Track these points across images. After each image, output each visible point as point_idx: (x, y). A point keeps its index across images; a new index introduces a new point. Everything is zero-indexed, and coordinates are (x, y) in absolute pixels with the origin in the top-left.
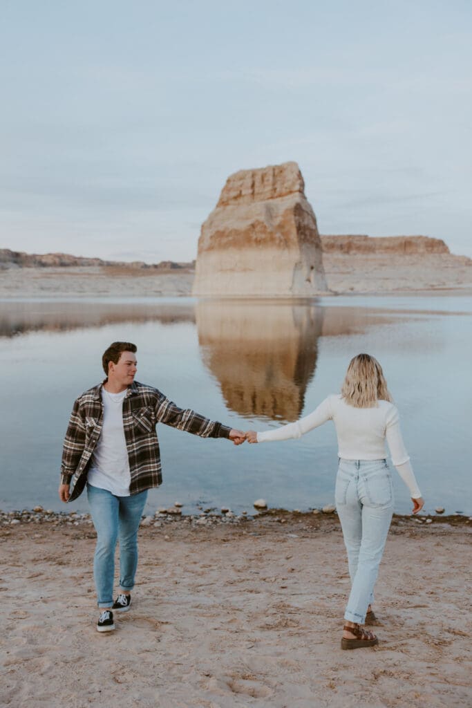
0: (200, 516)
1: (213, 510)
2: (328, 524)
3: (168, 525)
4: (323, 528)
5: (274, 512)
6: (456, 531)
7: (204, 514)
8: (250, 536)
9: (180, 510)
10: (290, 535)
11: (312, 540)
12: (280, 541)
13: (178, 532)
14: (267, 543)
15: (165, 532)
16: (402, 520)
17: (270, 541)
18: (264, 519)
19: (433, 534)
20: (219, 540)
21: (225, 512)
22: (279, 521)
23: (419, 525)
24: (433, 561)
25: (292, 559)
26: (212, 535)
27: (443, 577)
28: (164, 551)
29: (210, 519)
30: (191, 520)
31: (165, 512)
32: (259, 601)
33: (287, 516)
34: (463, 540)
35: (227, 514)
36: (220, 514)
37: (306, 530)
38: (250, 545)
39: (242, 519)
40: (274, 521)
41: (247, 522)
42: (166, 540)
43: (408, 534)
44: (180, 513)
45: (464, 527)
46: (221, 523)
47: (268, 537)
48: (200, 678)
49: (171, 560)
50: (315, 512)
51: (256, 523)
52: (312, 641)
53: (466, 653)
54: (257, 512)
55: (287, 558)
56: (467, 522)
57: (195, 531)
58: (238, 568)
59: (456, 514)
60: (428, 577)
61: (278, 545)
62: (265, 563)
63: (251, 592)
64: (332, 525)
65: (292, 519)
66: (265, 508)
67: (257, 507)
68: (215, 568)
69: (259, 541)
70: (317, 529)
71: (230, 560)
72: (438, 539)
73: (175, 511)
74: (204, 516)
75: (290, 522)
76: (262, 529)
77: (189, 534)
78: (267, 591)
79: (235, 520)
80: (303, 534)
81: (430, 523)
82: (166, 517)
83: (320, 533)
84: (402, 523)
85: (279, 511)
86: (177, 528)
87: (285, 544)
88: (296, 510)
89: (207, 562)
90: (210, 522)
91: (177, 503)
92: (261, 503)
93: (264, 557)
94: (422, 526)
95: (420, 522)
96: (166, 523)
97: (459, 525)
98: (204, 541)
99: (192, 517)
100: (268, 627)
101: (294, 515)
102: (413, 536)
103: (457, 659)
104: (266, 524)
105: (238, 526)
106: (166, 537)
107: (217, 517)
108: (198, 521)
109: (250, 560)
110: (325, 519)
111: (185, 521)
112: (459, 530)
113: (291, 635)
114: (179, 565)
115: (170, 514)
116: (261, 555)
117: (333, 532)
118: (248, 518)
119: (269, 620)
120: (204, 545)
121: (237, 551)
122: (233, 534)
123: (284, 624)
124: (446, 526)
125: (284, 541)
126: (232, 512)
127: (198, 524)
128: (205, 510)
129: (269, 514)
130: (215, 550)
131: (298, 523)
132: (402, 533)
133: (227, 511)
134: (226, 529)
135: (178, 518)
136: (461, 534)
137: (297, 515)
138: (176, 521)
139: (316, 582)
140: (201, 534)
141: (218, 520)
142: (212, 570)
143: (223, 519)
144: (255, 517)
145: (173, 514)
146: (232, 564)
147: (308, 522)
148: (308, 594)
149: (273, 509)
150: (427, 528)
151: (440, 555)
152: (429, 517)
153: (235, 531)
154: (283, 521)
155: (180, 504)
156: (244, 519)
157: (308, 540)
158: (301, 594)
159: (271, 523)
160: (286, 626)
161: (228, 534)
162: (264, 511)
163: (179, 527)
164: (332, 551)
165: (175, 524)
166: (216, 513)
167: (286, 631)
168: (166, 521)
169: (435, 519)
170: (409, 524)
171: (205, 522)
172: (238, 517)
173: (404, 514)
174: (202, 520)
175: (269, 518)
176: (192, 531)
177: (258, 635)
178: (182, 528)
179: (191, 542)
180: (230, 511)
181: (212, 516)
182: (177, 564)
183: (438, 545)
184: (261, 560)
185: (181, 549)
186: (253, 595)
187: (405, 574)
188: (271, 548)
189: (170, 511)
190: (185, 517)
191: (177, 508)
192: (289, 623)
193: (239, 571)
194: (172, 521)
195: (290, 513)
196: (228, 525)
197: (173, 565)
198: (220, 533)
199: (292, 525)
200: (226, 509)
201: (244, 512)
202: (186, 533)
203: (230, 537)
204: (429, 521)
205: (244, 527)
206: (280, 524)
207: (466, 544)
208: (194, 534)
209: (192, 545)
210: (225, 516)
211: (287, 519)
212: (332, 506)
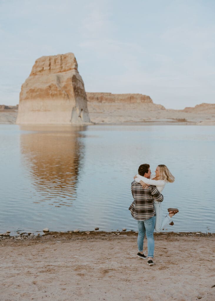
0: (18, 236)
1: (24, 233)
2: (75, 237)
3: (3, 241)
4: (72, 239)
5: (52, 233)
6: (129, 238)
7: (20, 235)
8: (40, 243)
9: (9, 234)
10: (57, 242)
11: (67, 243)
12: (53, 244)
13: (8, 243)
14: (47, 245)
15: (2, 243)
16: (107, 234)
17: (48, 244)
18: (48, 236)
19: (118, 239)
20: (27, 245)
21: (29, 234)
22: (54, 237)
23: (114, 236)
24: (115, 248)
25: (57, 250)
26: (23, 243)
27: (116, 254)
28: (2, 250)
29: (23, 237)
30: (14, 238)
31: (2, 235)
32: (41, 264)
33: (57, 235)
34: (129, 241)
35: (31, 235)
36: (28, 235)
37: (65, 240)
38: (40, 246)
39: (37, 237)
40: (52, 237)
41: (39, 238)
42: (3, 246)
43: (108, 239)
44: (9, 235)
45: (132, 236)
46: (27, 238)
47: (48, 243)
48: (15, 287)
49: (5, 253)
50: (70, 232)
51: (44, 238)
52: (59, 275)
53: (114, 275)
54: (44, 234)
55: (55, 250)
56: (134, 234)
57: (16, 242)
58: (34, 254)
59: (131, 231)
60: (110, 253)
61: (52, 245)
62: (45, 252)
63: (38, 262)
64: (76, 237)
65: (60, 236)
66: (48, 231)
67: (44, 231)
68: (24, 255)
69: (44, 244)
70: (70, 239)
71: (30, 252)
72: (119, 241)
73: (7, 235)
74: (20, 236)
75: (58, 237)
76: (45, 240)
77: (13, 243)
78: (44, 261)
79: (34, 237)
80: (63, 241)
81: (119, 235)
82: (2, 237)
83: (71, 240)
84: (107, 235)
85: (54, 233)
86: (7, 242)
87: (55, 245)
88: (62, 232)
89: (20, 253)
90: (23, 239)
91: (7, 231)
92: (46, 230)
93: (45, 250)
94: (115, 236)
95: (115, 234)
96: (2, 240)
97: (131, 235)
98: (19, 246)
99: (14, 237)
100: (43, 272)
101: (61, 234)
102: (110, 240)
103: (109, 276)
104: (48, 238)
105: (35, 239)
106: (3, 245)
107: (26, 236)
108: (17, 238)
109: (39, 251)
110: (74, 235)
111: (11, 238)
112: (130, 237)
113: (51, 273)
114: (8, 255)
115: (4, 236)
116: (44, 249)
117: (77, 240)
118: (40, 236)
119: (44, 269)
120: (20, 247)
121: (34, 248)
122: (33, 243)
123: (49, 270)
124: (125, 236)
125: (54, 244)
126: (33, 234)
127: (17, 240)
128: (20, 234)
129: (49, 234)
130: (24, 249)
131: (62, 237)
132: (106, 239)
133: (31, 234)
134: (29, 241)
135: (8, 237)
136: (130, 238)
137: (62, 234)
138: (7, 239)
139: (65, 257)
140: (18, 243)
141: (26, 238)
142: (22, 256)
143: (29, 237)
144: (43, 236)
145: (6, 236)
146: (31, 253)
147: (66, 236)
148: (61, 261)
149: (52, 232)
150: (117, 237)
151: (118, 246)
152: (119, 232)
153: (34, 241)
154: (55, 237)
155: (9, 232)
156: (39, 236)
157: (64, 243)
158: (58, 262)
159: (50, 238)
160: (50, 271)
161: (31, 243)
162: (47, 233)
163: (9, 241)
164: (74, 247)
165: (6, 240)
166: (26, 235)
167: (50, 272)
168: (2, 239)
169: (121, 233)
170: (110, 236)
171: (20, 239)
172: (36, 236)
173: (108, 232)
174: (19, 238)
175: (49, 236)
176: (15, 242)
177: (38, 274)
178: (10, 241)
179: (14, 246)
180: (32, 233)
181: (23, 236)
182: (7, 254)
183: (119, 242)
184: (44, 251)
185: (9, 249)
186: (39, 263)
187: (101, 253)
188: (49, 247)
189: (4, 235)
190: (11, 237)
191: (8, 233)
192: (51, 270)
193: (34, 255)
194: (5, 239)
195: (59, 233)
196: (31, 239)
197: (6, 255)
198: (27, 243)
199: (59, 238)
200: (30, 233)
201: (38, 234)
202: (12, 243)
203: (31, 244)
204: (118, 234)
205: (38, 240)
206: (54, 238)
207: (130, 242)
208: (15, 244)
209: (14, 247)
210: (30, 236)
211: (57, 236)
212: (78, 230)
